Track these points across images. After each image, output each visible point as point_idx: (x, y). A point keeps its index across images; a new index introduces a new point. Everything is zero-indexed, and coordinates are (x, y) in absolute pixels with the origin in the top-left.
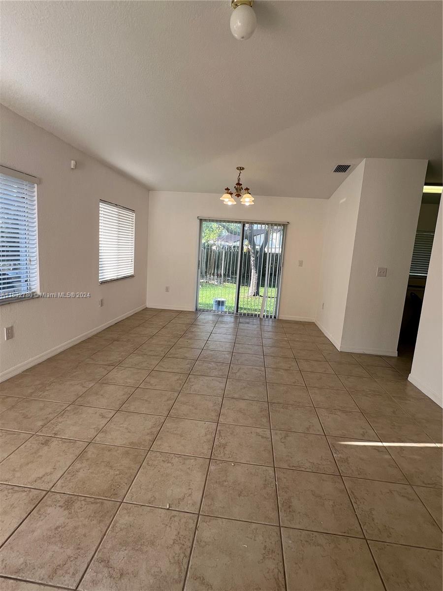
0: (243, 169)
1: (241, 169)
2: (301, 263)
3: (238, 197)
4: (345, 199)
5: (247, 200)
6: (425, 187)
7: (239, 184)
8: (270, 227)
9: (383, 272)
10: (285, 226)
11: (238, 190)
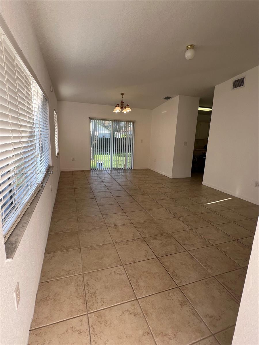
0: (124, 94)
1: (123, 94)
2: (142, 141)
3: (122, 109)
4: (165, 112)
5: (127, 110)
6: (199, 108)
7: (122, 102)
8: (128, 123)
9: (186, 143)
10: (134, 122)
11: (122, 105)
